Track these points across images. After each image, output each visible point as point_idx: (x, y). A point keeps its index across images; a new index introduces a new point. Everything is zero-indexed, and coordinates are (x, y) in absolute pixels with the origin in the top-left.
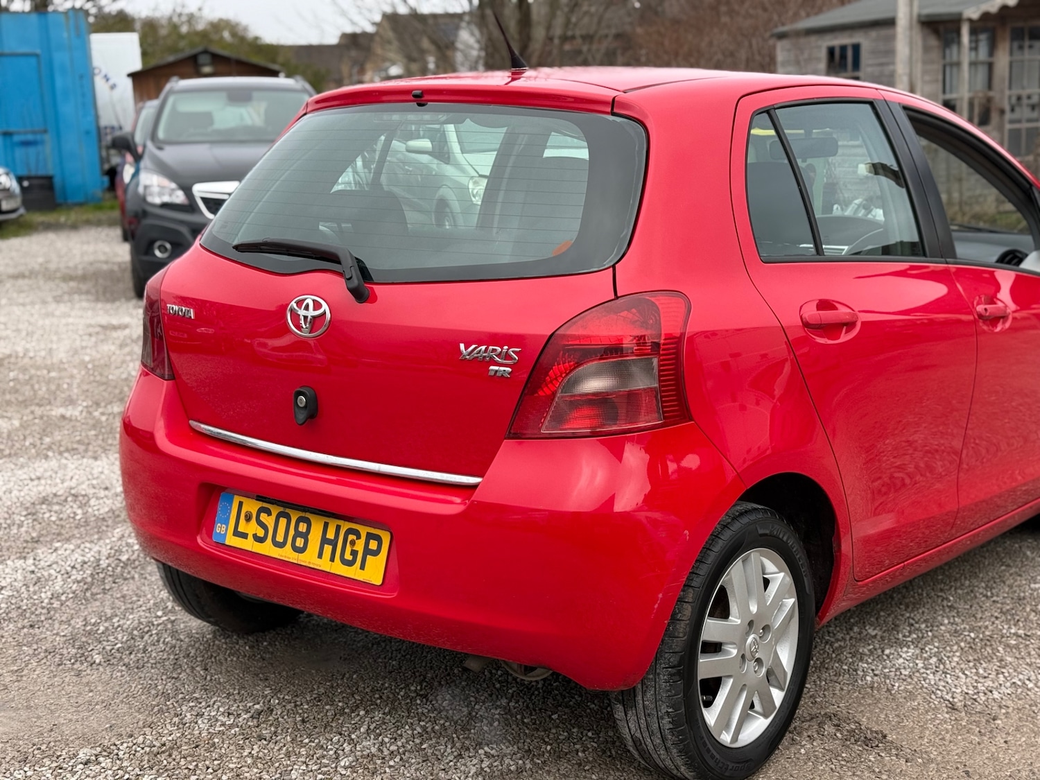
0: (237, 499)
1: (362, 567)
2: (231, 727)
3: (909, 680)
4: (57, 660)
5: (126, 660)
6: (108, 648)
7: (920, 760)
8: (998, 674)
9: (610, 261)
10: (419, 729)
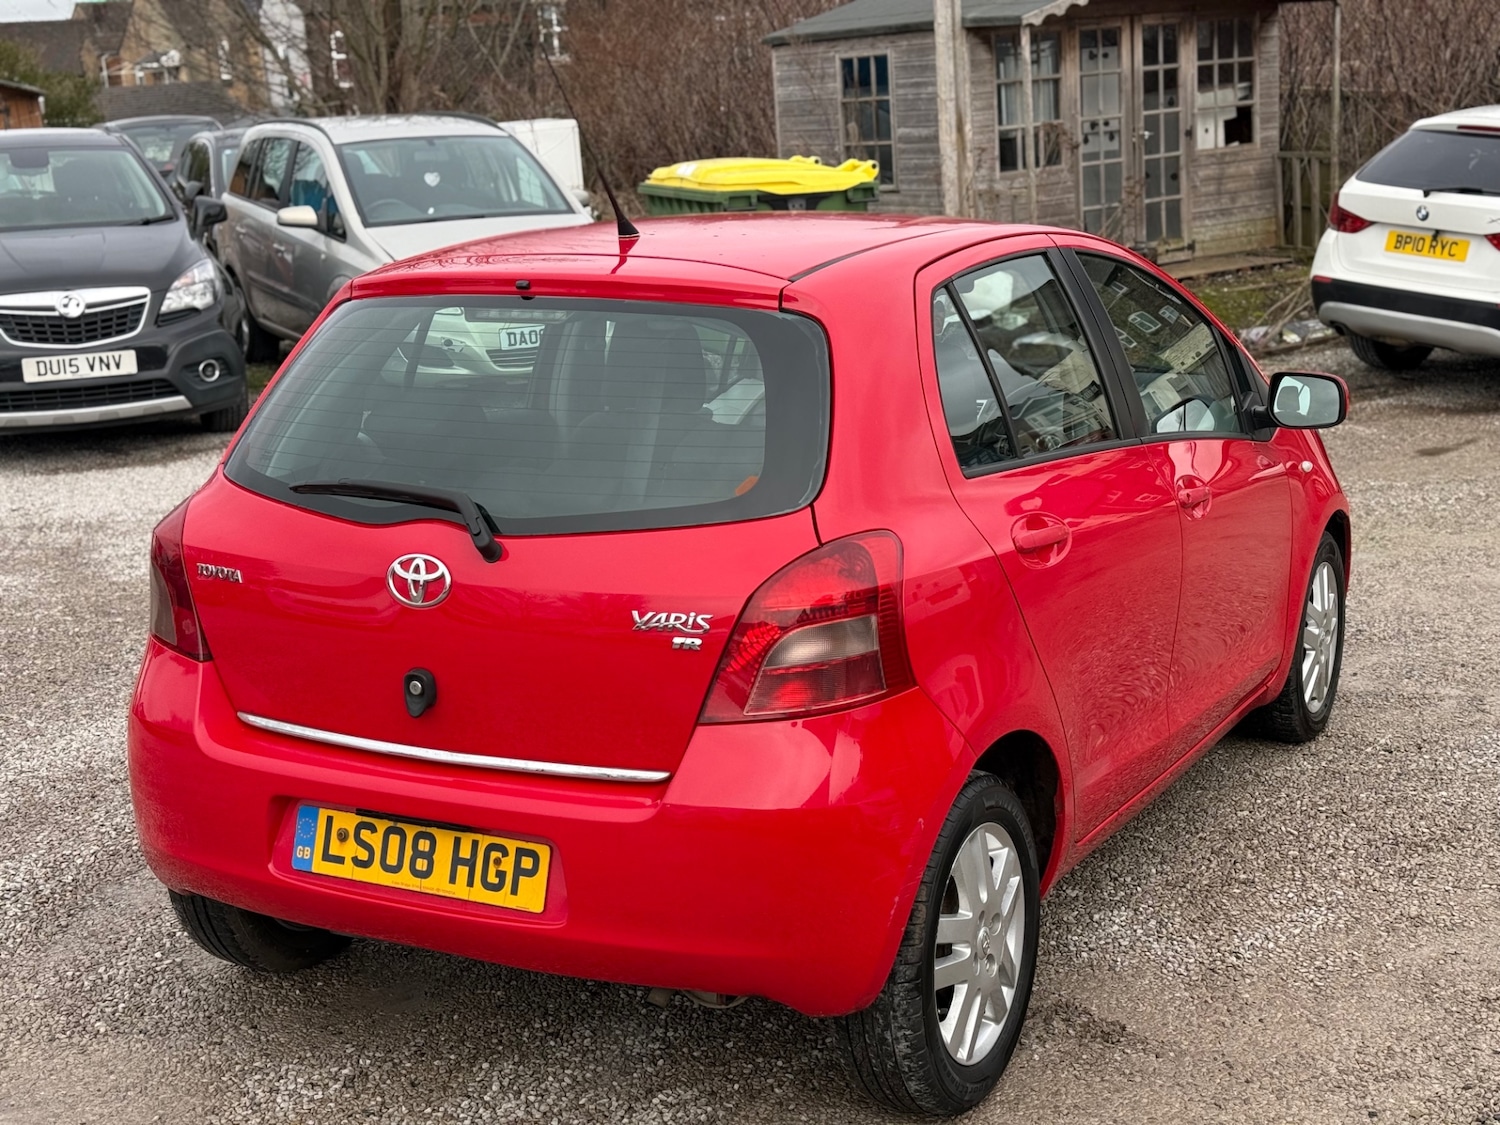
0: (323, 814)
1: (514, 891)
2: (322, 1101)
3: (1131, 952)
4: (44, 1033)
5: (141, 1026)
6: (109, 1010)
7: (1172, 1054)
8: (1230, 934)
9: (807, 499)
10: (568, 1080)
